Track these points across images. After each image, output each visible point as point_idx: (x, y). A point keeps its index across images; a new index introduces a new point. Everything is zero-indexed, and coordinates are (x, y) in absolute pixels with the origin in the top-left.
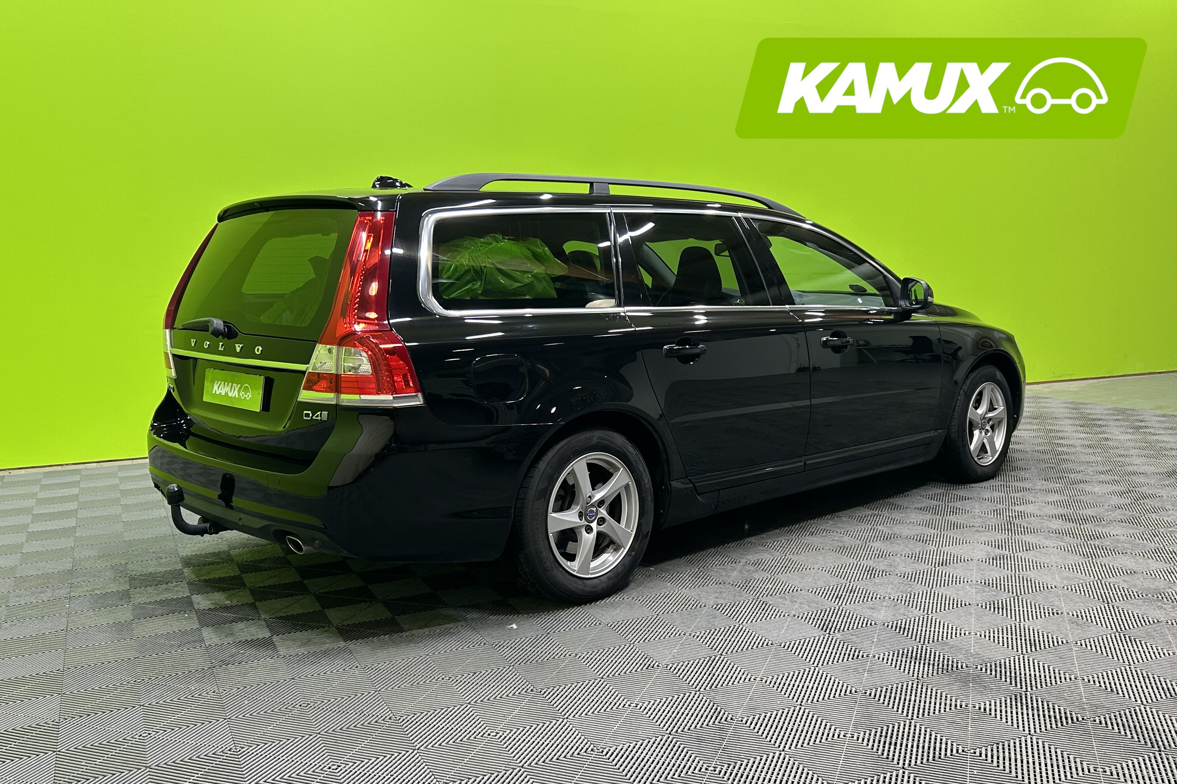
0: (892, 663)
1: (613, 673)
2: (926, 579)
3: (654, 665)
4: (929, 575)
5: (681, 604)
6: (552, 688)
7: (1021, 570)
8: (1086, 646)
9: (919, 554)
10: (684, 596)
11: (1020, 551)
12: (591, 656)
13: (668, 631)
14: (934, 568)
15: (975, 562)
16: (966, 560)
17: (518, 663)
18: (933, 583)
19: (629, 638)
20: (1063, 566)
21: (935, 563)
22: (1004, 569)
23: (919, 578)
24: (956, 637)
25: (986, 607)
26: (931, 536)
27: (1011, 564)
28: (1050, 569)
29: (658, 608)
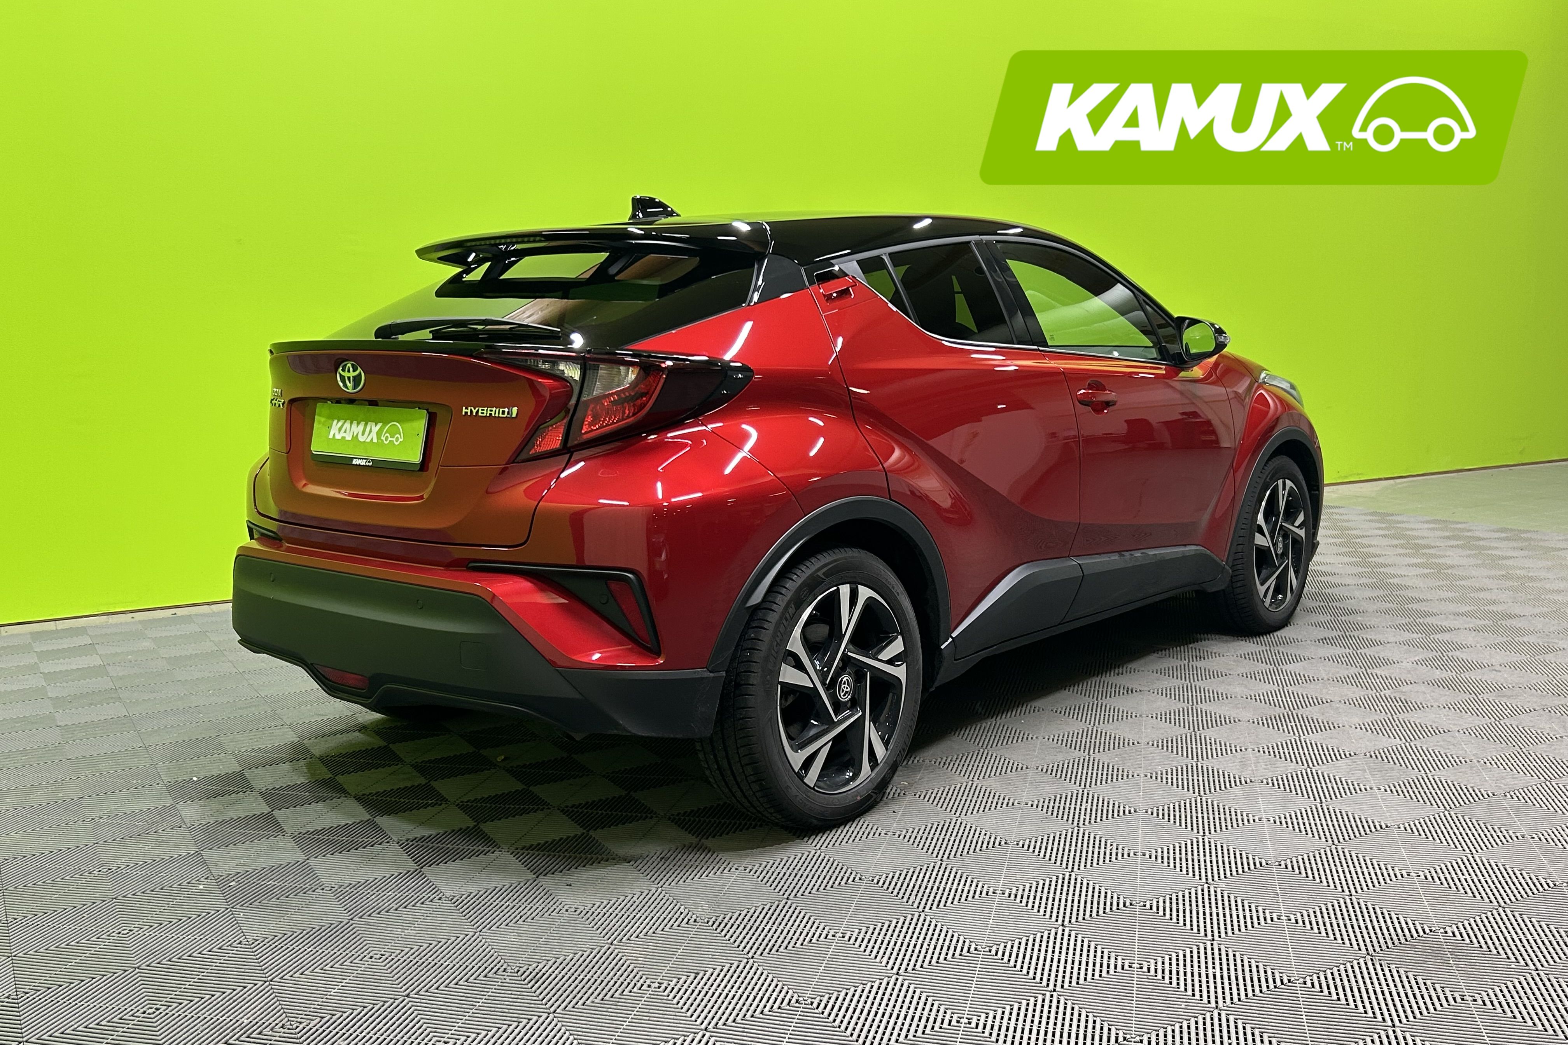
0: (1319, 929)
2: (1305, 786)
3: (969, 949)
9: (1277, 746)
14: (1309, 770)
16: (1348, 756)
19: (914, 902)
23: (1295, 786)
24: (1391, 880)
25: (1411, 829)
28: (1471, 767)
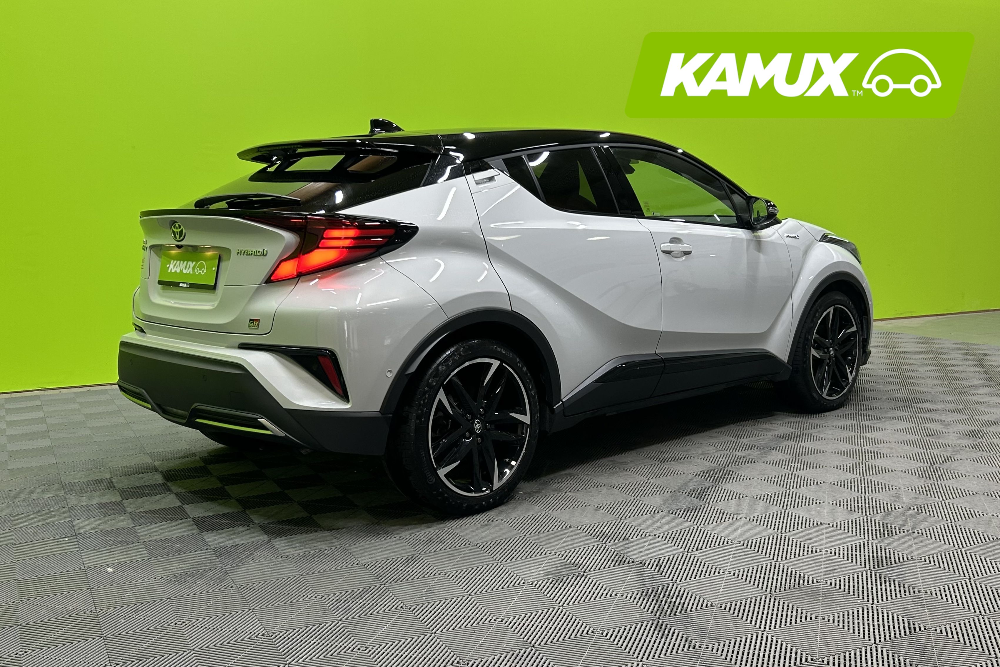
1: (480, 590)
4: (783, 497)
5: (547, 525)
6: (421, 605)
7: (870, 492)
8: (930, 561)
10: (550, 518)
11: (870, 475)
12: (460, 575)
13: (534, 550)
15: (827, 484)
17: (390, 581)
18: (787, 504)
20: (910, 488)
21: (790, 486)
22: (855, 491)
26: (786, 461)
27: (861, 487)
29: (526, 529)
